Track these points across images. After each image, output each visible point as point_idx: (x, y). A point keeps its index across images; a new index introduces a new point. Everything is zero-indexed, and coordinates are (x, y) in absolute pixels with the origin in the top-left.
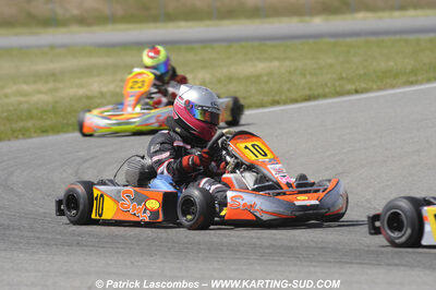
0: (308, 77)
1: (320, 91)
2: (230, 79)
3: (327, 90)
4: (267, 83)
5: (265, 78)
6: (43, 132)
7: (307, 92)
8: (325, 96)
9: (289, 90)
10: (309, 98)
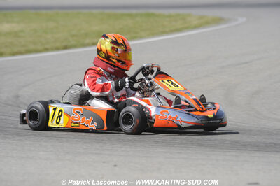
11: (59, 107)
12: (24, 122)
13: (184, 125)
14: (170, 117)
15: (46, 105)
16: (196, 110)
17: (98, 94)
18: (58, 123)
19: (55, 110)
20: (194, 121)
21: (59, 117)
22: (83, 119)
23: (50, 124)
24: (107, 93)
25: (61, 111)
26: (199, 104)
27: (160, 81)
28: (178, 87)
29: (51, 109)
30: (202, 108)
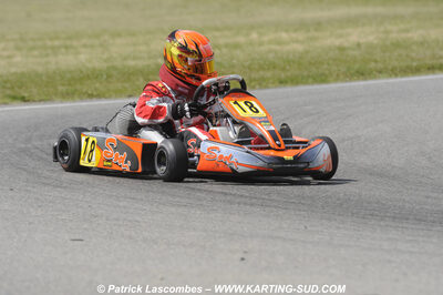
11: (93, 136)
12: (56, 158)
13: (241, 169)
14: (221, 156)
15: (80, 131)
16: (269, 148)
17: (146, 121)
18: (90, 161)
19: (87, 140)
20: (260, 164)
21: (92, 151)
22: (117, 156)
23: (82, 163)
24: (161, 120)
25: (93, 142)
26: (275, 139)
27: (232, 103)
28: (257, 111)
29: (83, 139)
30: (279, 145)
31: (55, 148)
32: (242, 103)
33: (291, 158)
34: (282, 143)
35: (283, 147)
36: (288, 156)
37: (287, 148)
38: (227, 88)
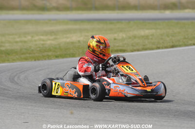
0: (170, 37)
1: (177, 44)
2: (135, 37)
3: (181, 43)
4: (152, 39)
5: (151, 37)
6: (56, 57)
7: (171, 44)
8: (180, 46)
9: (163, 42)
10: (173, 47)
11: (59, 82)
12: (40, 92)
13: (129, 95)
15: (51, 80)
16: (140, 86)
18: (57, 93)
19: (55, 84)
20: (137, 93)
21: (58, 88)
22: (70, 90)
23: (53, 94)
25: (59, 85)
26: (142, 82)
27: (121, 66)
28: (132, 70)
29: (54, 83)
30: (144, 85)
31: (39, 87)
32: (125, 67)
33: (150, 90)
34: (145, 84)
35: (146, 85)
36: (149, 89)
37: (148, 86)
38: (119, 60)
